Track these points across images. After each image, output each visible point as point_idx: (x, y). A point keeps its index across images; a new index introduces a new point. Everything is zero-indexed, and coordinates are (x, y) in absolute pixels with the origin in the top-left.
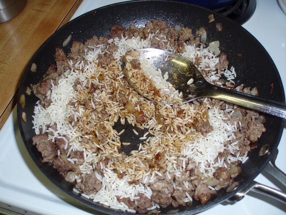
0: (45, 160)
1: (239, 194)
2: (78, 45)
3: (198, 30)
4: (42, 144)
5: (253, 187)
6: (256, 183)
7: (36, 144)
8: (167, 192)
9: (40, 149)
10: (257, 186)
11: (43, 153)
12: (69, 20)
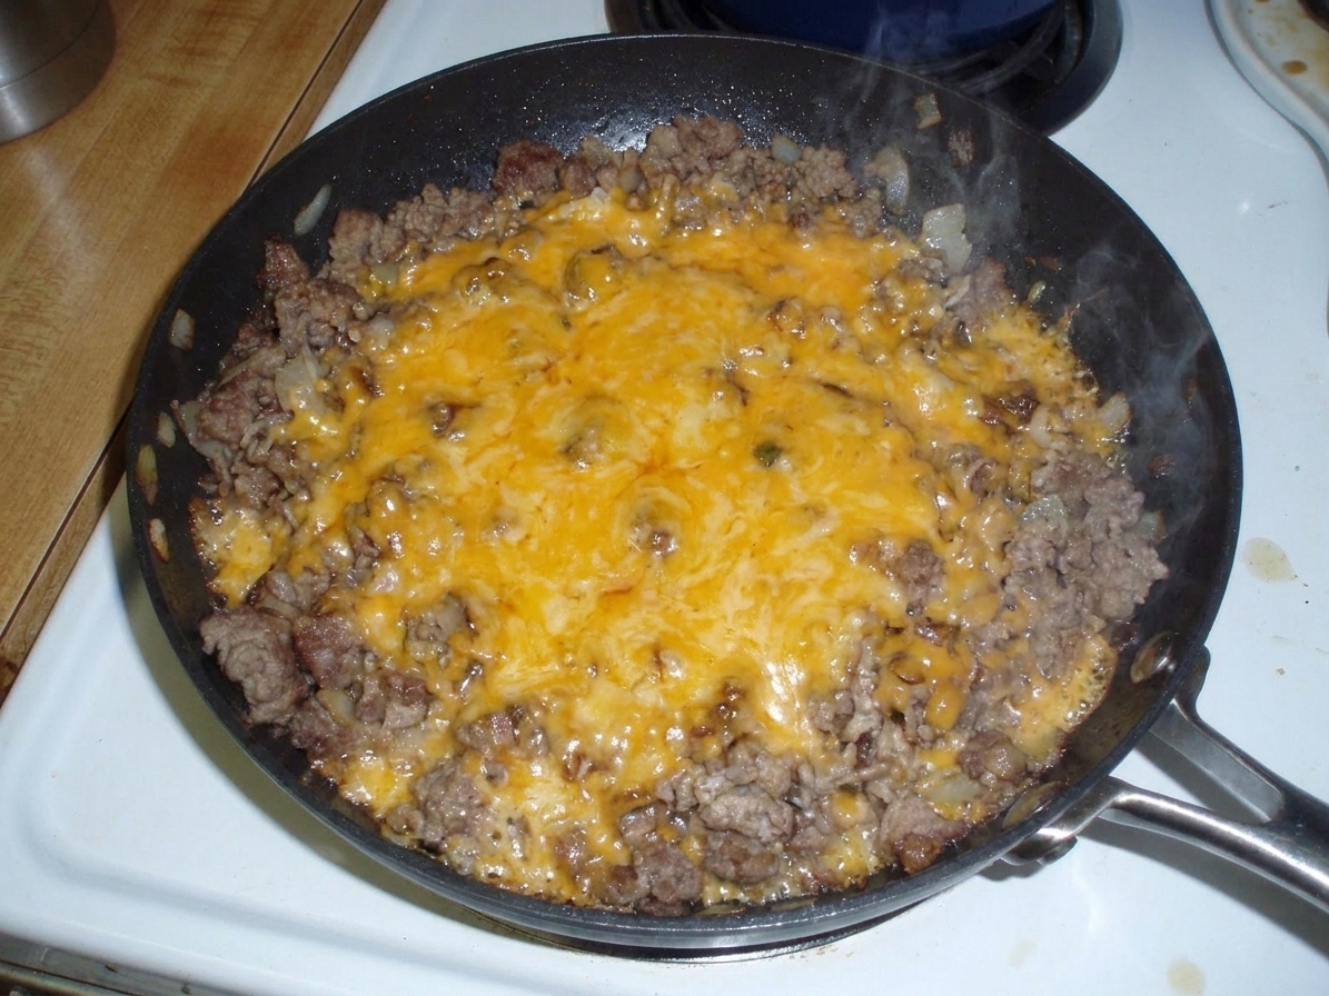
0: (260, 715)
1: (1052, 833)
2: (362, 224)
3: (873, 159)
4: (243, 648)
5: (1109, 803)
6: (1120, 786)
7: (217, 652)
8: (765, 831)
9: (235, 672)
10: (1123, 798)
11: (248, 684)
12: (307, 132)
